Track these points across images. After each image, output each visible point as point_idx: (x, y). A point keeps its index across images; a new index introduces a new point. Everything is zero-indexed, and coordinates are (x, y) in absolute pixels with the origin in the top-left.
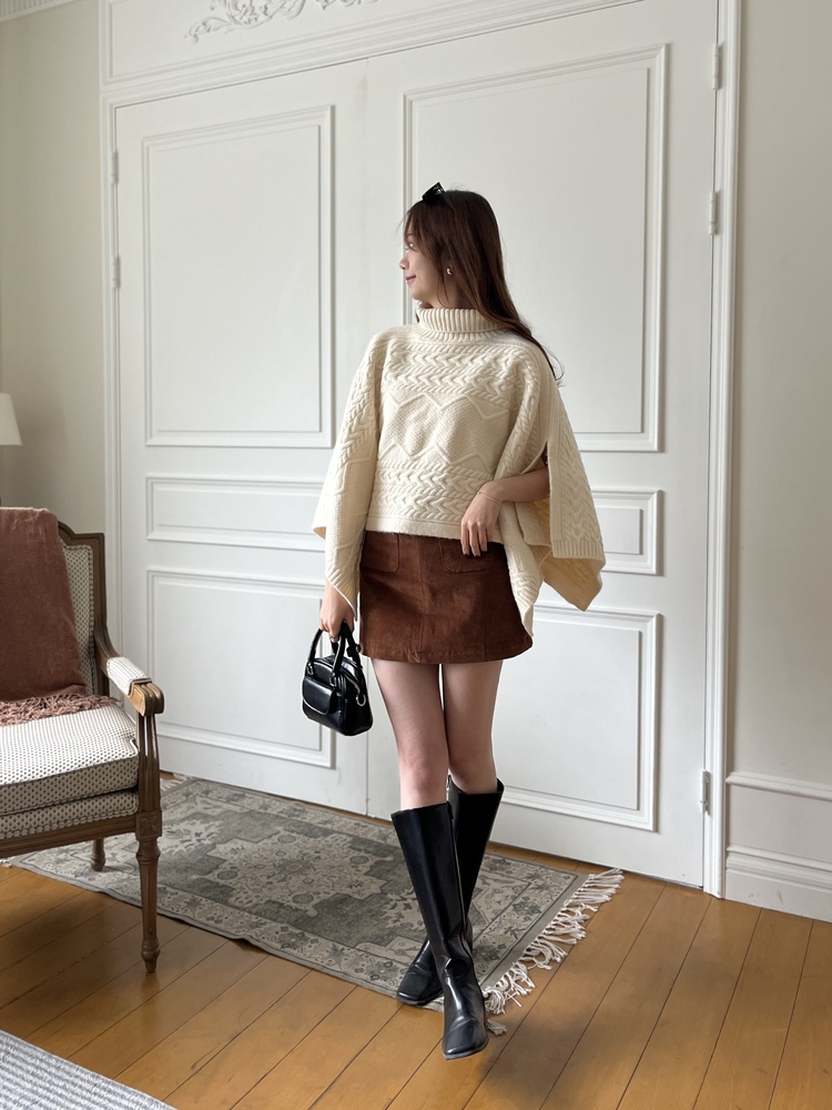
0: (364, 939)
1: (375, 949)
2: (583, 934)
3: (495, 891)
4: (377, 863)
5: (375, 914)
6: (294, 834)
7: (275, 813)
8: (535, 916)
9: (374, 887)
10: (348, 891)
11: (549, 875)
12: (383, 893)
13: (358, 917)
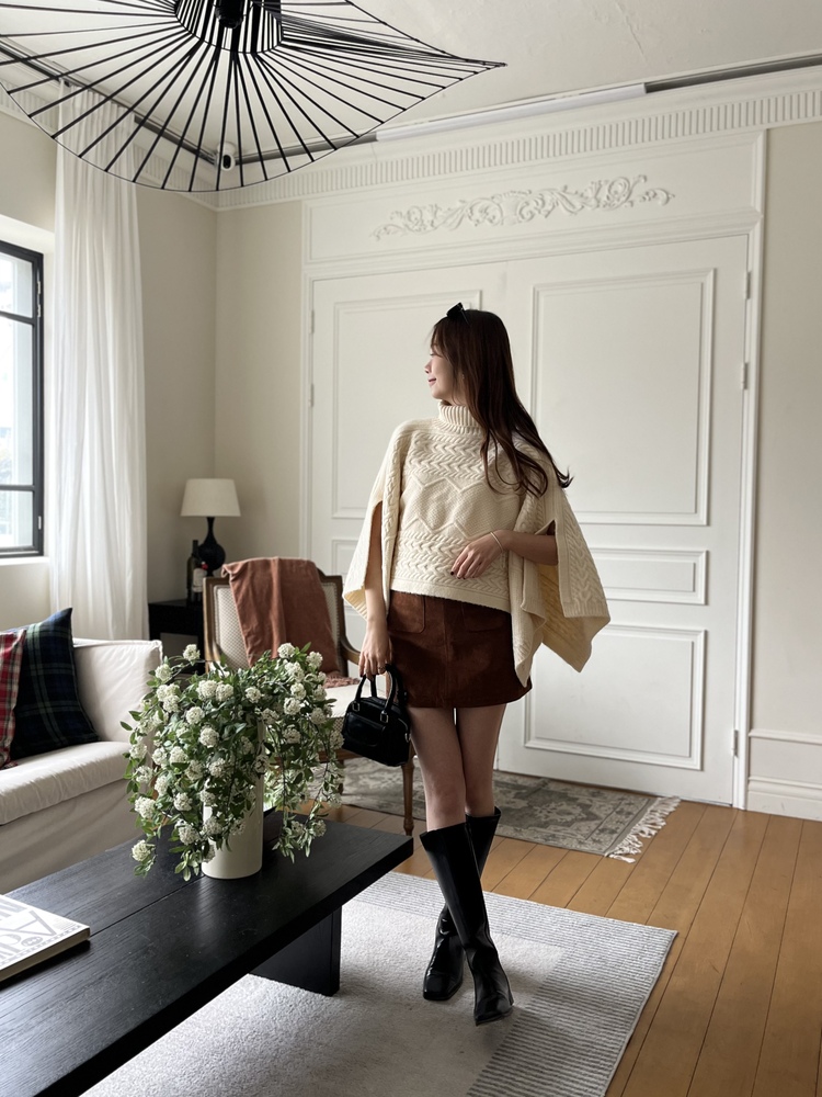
0: (530, 826)
1: (539, 829)
2: (663, 824)
3: (601, 806)
4: (518, 794)
5: (532, 815)
8: (631, 816)
9: (522, 804)
10: (507, 805)
11: (632, 798)
12: (530, 807)
13: (522, 817)
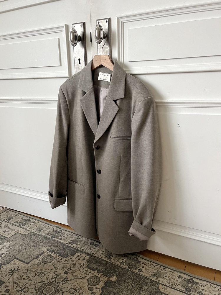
6: (53, 254)
7: (44, 234)
